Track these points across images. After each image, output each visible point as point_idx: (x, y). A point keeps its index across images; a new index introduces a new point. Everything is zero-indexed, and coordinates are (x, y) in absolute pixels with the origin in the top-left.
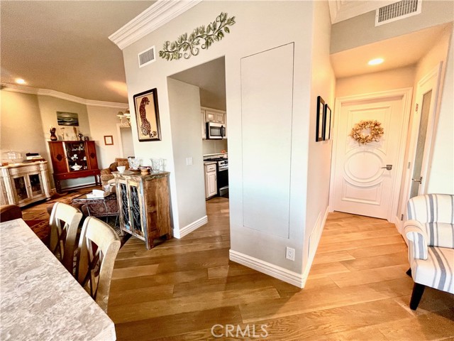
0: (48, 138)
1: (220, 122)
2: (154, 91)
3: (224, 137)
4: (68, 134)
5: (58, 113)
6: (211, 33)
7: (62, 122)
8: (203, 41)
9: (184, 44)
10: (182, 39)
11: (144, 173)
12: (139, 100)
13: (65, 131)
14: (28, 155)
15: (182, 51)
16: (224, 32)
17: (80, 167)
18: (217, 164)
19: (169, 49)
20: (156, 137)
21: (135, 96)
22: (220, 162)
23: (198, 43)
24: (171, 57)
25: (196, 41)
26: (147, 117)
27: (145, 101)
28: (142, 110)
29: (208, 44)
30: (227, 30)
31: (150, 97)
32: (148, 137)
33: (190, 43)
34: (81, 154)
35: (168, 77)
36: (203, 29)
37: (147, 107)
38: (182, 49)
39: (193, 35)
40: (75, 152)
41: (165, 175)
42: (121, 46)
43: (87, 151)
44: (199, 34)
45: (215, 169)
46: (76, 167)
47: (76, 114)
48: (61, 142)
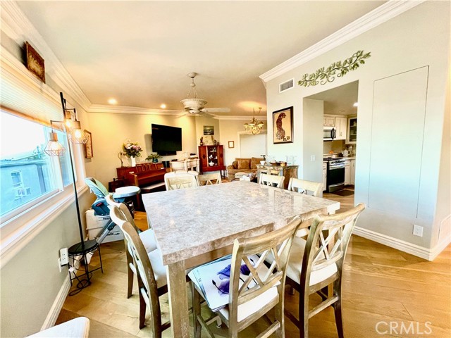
0: (199, 144)
1: (331, 125)
2: (291, 108)
3: (335, 139)
4: (208, 141)
5: (205, 127)
6: (347, 65)
7: (205, 133)
8: (339, 72)
9: (322, 74)
10: (319, 71)
11: (282, 165)
12: (277, 116)
13: (207, 139)
14: (191, 154)
15: (319, 79)
16: (359, 63)
18: (328, 164)
19: (307, 79)
20: (290, 140)
21: (273, 113)
22: (330, 162)
23: (334, 73)
24: (308, 84)
25: (332, 72)
26: (283, 127)
27: (283, 115)
28: (279, 122)
29: (343, 73)
30: (363, 62)
31: (288, 113)
32: (282, 140)
33: (327, 74)
34: (215, 155)
35: (304, 98)
36: (340, 63)
37: (283, 120)
38: (319, 78)
39: (330, 68)
40: (212, 153)
41: (295, 167)
42: (265, 80)
43: (218, 152)
44: (336, 67)
45: (326, 167)
46: (212, 164)
47: (213, 127)
48: (205, 146)
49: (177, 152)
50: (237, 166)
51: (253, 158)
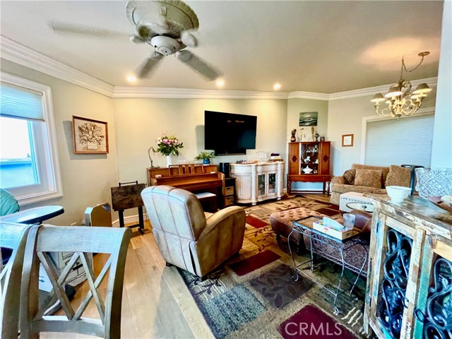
4: (306, 135)
5: (303, 114)
7: (302, 123)
13: (304, 132)
14: (273, 155)
17: (311, 170)
34: (314, 157)
40: (309, 154)
43: (320, 153)
46: (308, 170)
47: (317, 113)
48: (298, 143)
49: (247, 151)
50: (353, 178)
51: (393, 166)
